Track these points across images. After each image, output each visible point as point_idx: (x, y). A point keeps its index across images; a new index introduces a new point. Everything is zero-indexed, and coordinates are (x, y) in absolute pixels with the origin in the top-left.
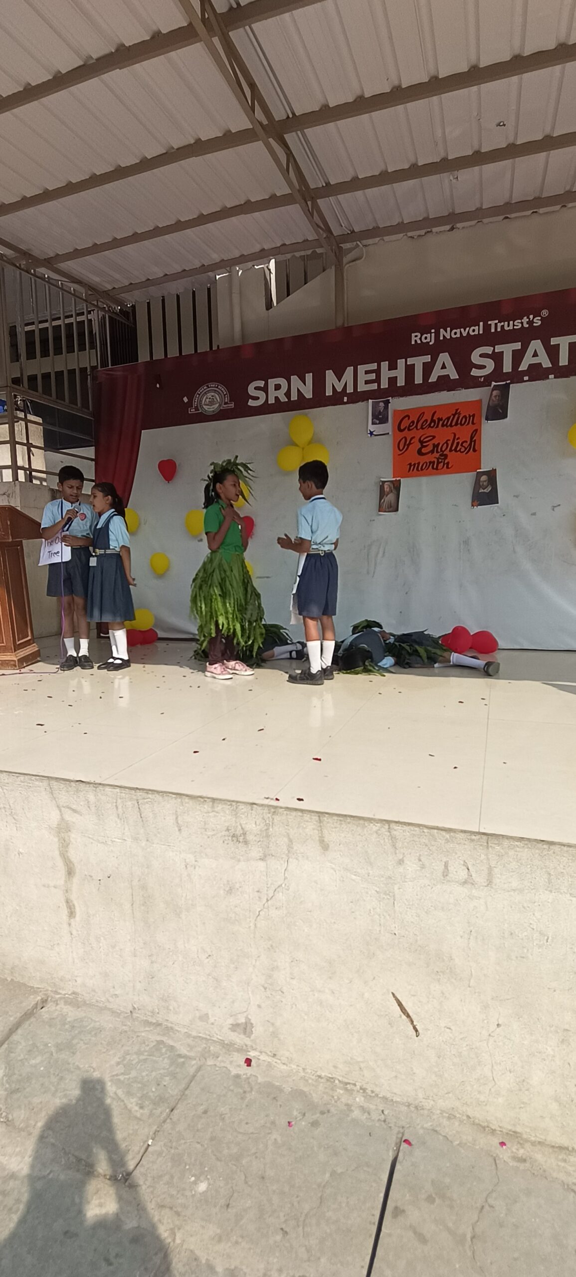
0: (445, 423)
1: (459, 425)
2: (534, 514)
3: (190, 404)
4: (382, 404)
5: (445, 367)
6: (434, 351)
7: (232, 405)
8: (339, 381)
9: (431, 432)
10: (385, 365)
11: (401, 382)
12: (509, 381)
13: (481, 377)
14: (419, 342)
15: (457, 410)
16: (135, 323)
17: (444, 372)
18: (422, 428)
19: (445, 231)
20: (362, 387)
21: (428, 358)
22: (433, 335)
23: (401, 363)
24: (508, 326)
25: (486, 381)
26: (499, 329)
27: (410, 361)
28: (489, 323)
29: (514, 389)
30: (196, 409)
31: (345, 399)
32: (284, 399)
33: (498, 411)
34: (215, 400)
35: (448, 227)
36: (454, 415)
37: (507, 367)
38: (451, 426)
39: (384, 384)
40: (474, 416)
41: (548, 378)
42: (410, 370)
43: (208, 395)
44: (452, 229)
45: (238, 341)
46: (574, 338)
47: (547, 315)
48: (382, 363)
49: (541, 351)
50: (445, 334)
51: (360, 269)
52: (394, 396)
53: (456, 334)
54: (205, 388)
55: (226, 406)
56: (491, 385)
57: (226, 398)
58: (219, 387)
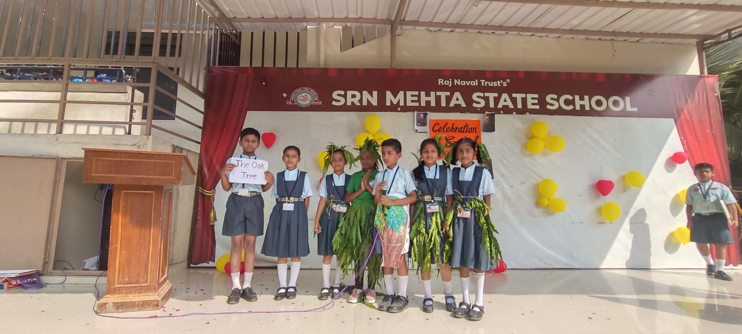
0: (460, 130)
1: (468, 133)
2: (512, 186)
3: (288, 98)
4: (422, 115)
5: (458, 99)
6: (453, 89)
7: (320, 103)
8: (395, 99)
9: (452, 134)
10: (423, 93)
11: (433, 104)
12: (494, 112)
13: (479, 108)
14: (443, 84)
15: (466, 124)
16: (240, 43)
17: (457, 102)
18: (447, 131)
19: (447, 31)
20: (409, 104)
21: (448, 94)
22: (451, 82)
23: (433, 93)
24: (491, 84)
25: (482, 111)
26: (486, 85)
27: (438, 93)
28: (481, 81)
30: (293, 102)
31: (399, 109)
32: (357, 103)
33: (490, 127)
34: (308, 98)
35: (450, 30)
36: (465, 127)
37: (492, 105)
38: (463, 132)
39: (423, 104)
40: (476, 128)
41: (513, 114)
42: (438, 99)
43: (302, 94)
44: (452, 31)
45: (322, 65)
46: (524, 95)
47: (509, 82)
48: (421, 92)
49: (508, 99)
50: (457, 82)
51: (401, 41)
52: (429, 111)
53: (463, 83)
54: (300, 90)
55: (315, 103)
56: (484, 113)
57: (316, 98)
58: (311, 90)
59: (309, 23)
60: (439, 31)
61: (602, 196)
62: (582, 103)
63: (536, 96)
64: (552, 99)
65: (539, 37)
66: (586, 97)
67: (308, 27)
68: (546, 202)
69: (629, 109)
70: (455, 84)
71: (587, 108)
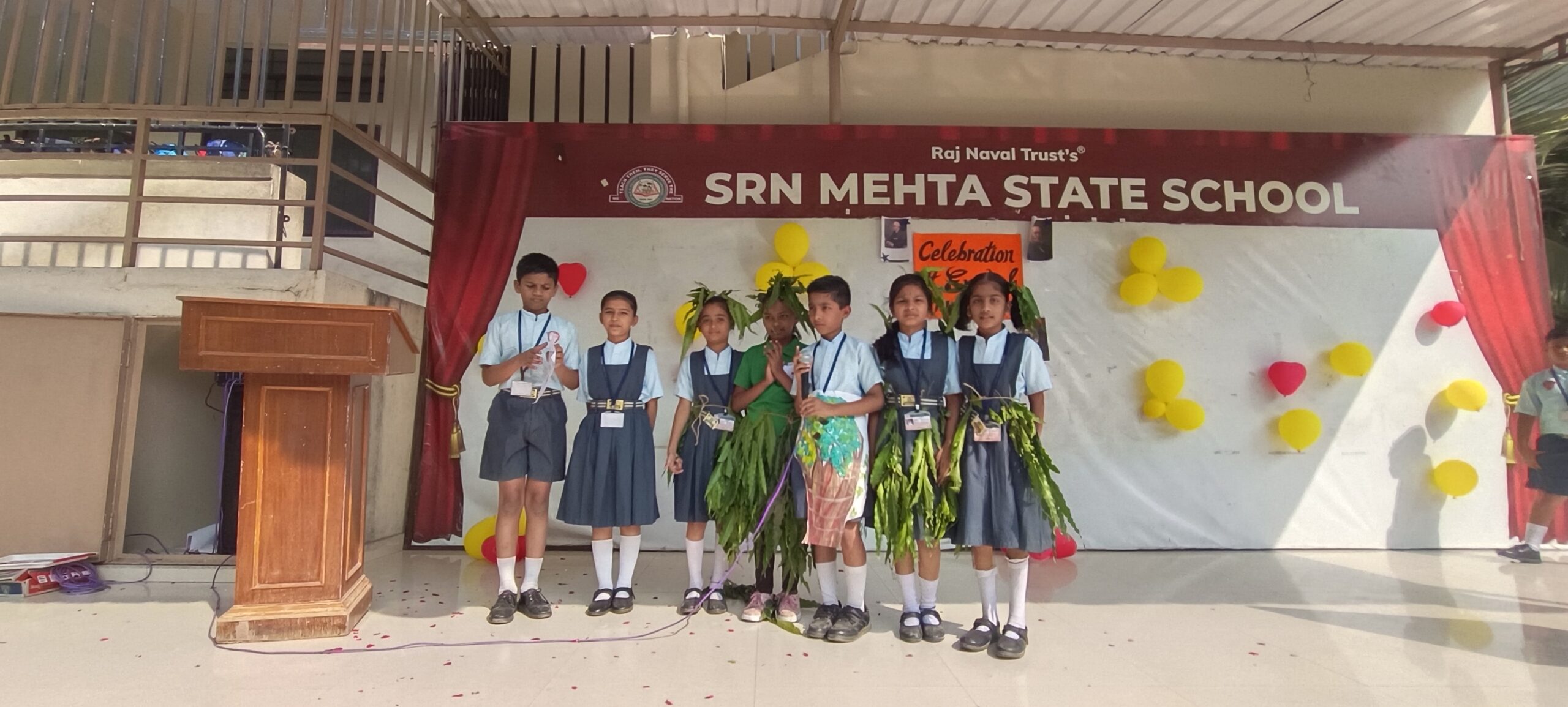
0: (978, 256)
1: (995, 261)
2: (1089, 376)
3: (612, 189)
4: (897, 224)
5: (973, 190)
6: (963, 169)
7: (681, 199)
8: (839, 188)
9: (961, 265)
10: (899, 178)
11: (921, 201)
12: (1050, 218)
13: (1017, 209)
14: (941, 157)
15: (991, 243)
16: (508, 70)
17: (972, 197)
18: (949, 258)
19: (951, 44)
20: (869, 200)
21: (952, 178)
22: (958, 152)
23: (919, 178)
24: (1043, 157)
25: (1024, 215)
26: (1033, 159)
27: (932, 178)
28: (1022, 150)
29: (1056, 226)
30: (622, 197)
31: (848, 212)
32: (759, 200)
33: (1042, 250)
34: (653, 188)
35: (957, 39)
36: (988, 248)
37: (1046, 202)
38: (985, 260)
39: (899, 201)
40: (1011, 252)
41: (1090, 220)
42: (931, 189)
43: (642, 181)
44: (960, 43)
45: (684, 120)
46: (1114, 181)
47: (1083, 152)
48: (896, 175)
49: (1081, 189)
50: (972, 153)
51: (852, 65)
52: (912, 216)
53: (984, 155)
54: (638, 171)
55: (670, 199)
56: (1030, 219)
57: (671, 189)
58: (660, 173)
59: (654, 27)
60: (934, 45)
61: (1281, 396)
62: (1240, 196)
63: (1142, 182)
64: (1175, 188)
65: (1149, 56)
66: (1249, 185)
67: (653, 36)
68: (1161, 408)
69: (1341, 209)
70: (968, 158)
71: (1251, 208)
